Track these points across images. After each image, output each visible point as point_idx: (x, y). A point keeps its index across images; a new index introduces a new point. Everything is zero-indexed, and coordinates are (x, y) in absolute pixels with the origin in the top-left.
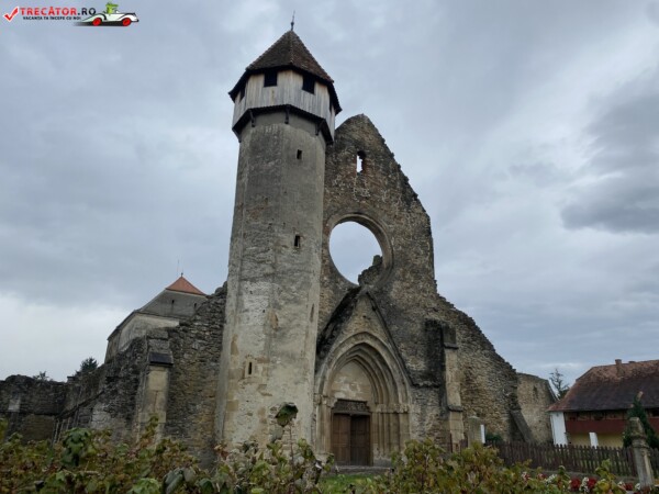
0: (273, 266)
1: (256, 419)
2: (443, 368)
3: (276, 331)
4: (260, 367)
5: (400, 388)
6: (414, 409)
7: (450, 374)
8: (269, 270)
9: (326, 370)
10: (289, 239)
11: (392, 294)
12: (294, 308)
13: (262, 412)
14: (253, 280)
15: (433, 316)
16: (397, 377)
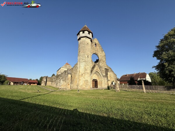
0: (85, 60)
1: (83, 82)
2: (107, 75)
3: (86, 70)
4: (84, 75)
5: (102, 77)
6: (104, 80)
7: (108, 76)
8: (84, 61)
9: (92, 75)
10: (87, 56)
11: (100, 65)
12: (88, 66)
13: (84, 81)
14: (82, 62)
15: (106, 68)
16: (101, 76)
